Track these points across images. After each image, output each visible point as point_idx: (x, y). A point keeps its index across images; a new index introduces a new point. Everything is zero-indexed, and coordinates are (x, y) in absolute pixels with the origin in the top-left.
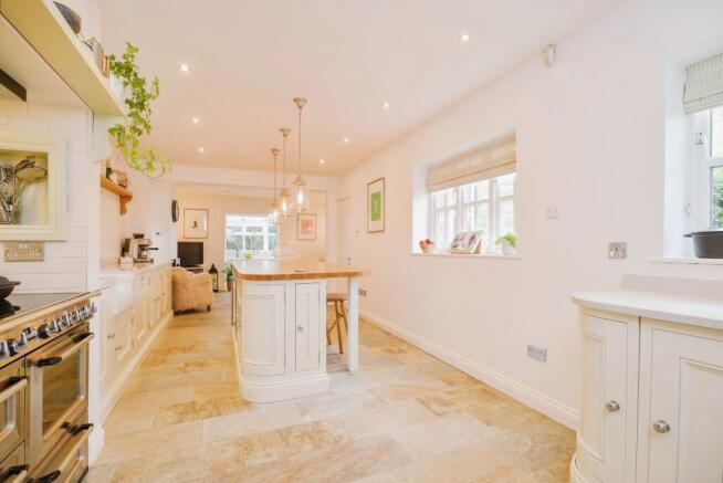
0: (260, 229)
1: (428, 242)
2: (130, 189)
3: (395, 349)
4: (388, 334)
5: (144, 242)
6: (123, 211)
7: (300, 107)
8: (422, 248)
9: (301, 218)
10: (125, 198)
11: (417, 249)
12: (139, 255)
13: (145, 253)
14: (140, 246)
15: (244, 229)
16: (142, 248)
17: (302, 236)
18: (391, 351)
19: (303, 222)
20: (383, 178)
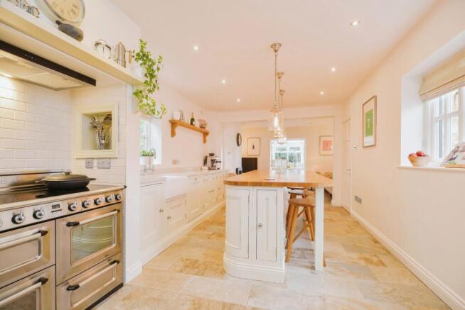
0: (298, 149)
1: (419, 154)
2: (207, 129)
3: (375, 259)
4: (376, 242)
5: (213, 158)
6: (205, 141)
7: (276, 51)
8: (412, 161)
9: (322, 139)
10: (206, 134)
11: (406, 162)
12: (212, 166)
13: (215, 164)
14: (212, 160)
15: (288, 149)
16: (213, 161)
17: (322, 152)
18: (368, 261)
19: (324, 142)
20: (375, 97)
